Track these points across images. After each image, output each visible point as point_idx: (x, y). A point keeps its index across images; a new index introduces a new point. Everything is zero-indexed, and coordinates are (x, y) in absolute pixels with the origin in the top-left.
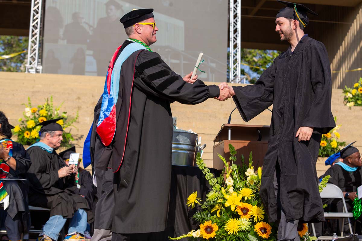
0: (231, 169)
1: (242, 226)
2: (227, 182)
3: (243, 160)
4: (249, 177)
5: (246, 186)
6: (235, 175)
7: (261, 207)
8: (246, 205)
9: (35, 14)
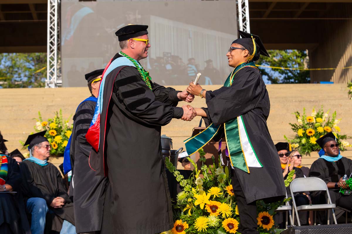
0: (200, 170)
1: (210, 223)
2: (196, 182)
3: (213, 160)
4: (218, 177)
5: (216, 185)
6: (205, 175)
7: (228, 204)
8: (214, 203)
9: (52, 31)
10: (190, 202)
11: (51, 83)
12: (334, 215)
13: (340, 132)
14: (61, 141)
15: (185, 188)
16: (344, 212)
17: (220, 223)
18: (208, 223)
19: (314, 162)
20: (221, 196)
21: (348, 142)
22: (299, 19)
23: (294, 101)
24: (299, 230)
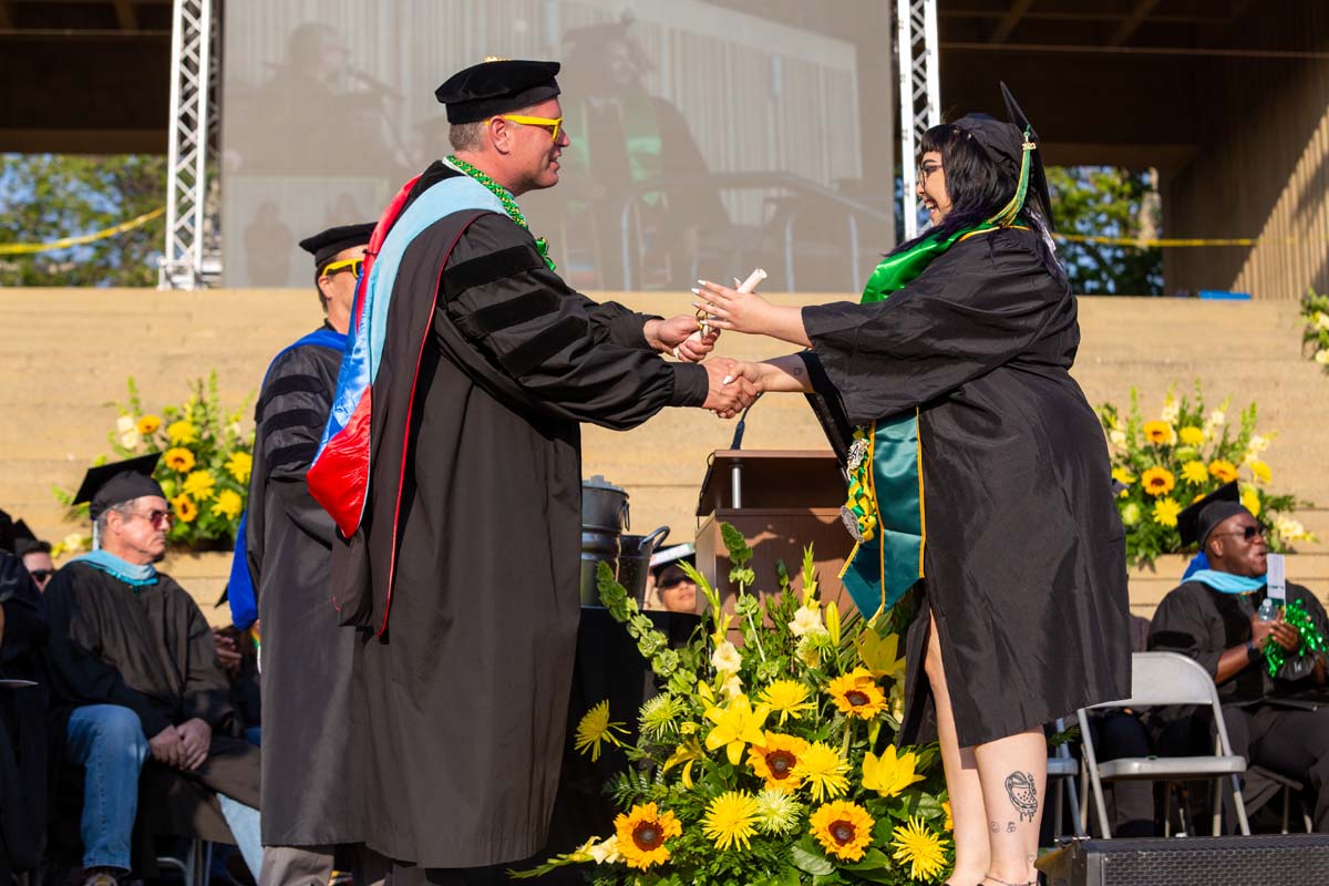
1: (763, 819)
2: (717, 661)
3: (781, 578)
4: (805, 639)
5: (791, 673)
6: (751, 634)
7: (835, 748)
8: (783, 742)
9: (189, 75)
10: (690, 737)
11: (180, 271)
12: (1238, 796)
13: (1269, 482)
14: (210, 492)
15: (670, 682)
16: (1278, 787)
17: (803, 820)
18: (756, 819)
19: (1170, 596)
20: (811, 713)
21: (1301, 521)
22: (1127, 50)
23: (1099, 360)
24: (1104, 855)
